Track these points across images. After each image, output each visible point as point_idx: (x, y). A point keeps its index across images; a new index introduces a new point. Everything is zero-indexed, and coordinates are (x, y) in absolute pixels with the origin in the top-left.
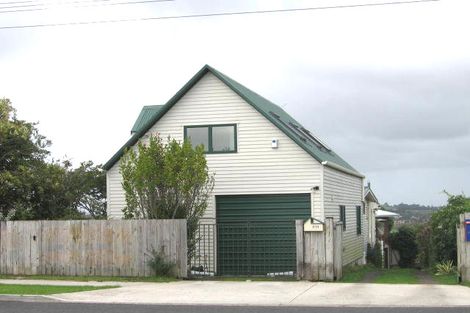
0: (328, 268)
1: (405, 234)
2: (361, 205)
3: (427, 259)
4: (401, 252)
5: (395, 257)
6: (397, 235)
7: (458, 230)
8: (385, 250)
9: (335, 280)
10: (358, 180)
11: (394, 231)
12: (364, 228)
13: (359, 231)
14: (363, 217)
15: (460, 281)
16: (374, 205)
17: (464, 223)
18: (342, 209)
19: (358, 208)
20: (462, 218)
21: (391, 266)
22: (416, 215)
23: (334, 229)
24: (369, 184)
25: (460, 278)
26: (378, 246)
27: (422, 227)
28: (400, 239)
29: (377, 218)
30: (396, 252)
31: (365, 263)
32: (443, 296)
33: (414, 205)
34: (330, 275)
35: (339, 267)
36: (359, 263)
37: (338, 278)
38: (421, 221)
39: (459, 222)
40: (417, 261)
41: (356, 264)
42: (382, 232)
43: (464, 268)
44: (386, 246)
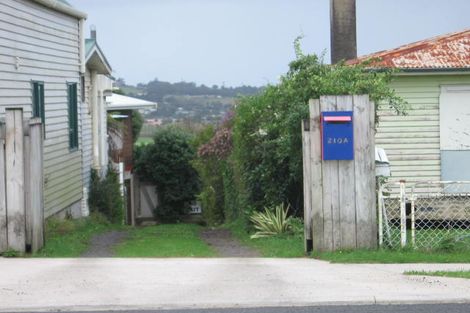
0: (12, 226)
1: (170, 149)
2: (76, 80)
3: (220, 203)
4: (161, 190)
5: (147, 201)
6: (152, 150)
7: (305, 136)
8: (127, 182)
9: (28, 251)
10: (69, 24)
11: (144, 141)
12: (84, 134)
13: (74, 141)
14: (83, 108)
15: (310, 250)
16: (102, 83)
17: (320, 120)
18: (38, 90)
19: (72, 89)
20: (314, 108)
21: (139, 222)
22: (188, 106)
23: (26, 134)
24: (94, 33)
25: (310, 243)
26: (112, 174)
27: (212, 133)
28: (159, 159)
29: (110, 112)
30: (151, 190)
31: (86, 212)
32: (277, 282)
33: (182, 84)
34: (17, 242)
35: (36, 222)
36: (75, 214)
37: (35, 248)
38: (198, 119)
39: (306, 117)
40: (197, 209)
41: (69, 217)
42: (119, 145)
43: (319, 219)
44: (129, 176)
